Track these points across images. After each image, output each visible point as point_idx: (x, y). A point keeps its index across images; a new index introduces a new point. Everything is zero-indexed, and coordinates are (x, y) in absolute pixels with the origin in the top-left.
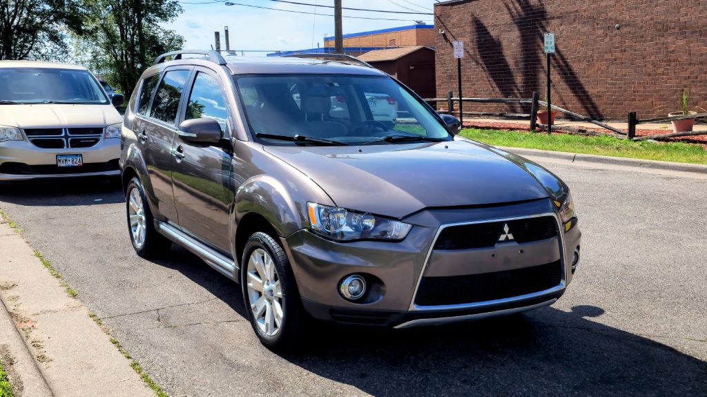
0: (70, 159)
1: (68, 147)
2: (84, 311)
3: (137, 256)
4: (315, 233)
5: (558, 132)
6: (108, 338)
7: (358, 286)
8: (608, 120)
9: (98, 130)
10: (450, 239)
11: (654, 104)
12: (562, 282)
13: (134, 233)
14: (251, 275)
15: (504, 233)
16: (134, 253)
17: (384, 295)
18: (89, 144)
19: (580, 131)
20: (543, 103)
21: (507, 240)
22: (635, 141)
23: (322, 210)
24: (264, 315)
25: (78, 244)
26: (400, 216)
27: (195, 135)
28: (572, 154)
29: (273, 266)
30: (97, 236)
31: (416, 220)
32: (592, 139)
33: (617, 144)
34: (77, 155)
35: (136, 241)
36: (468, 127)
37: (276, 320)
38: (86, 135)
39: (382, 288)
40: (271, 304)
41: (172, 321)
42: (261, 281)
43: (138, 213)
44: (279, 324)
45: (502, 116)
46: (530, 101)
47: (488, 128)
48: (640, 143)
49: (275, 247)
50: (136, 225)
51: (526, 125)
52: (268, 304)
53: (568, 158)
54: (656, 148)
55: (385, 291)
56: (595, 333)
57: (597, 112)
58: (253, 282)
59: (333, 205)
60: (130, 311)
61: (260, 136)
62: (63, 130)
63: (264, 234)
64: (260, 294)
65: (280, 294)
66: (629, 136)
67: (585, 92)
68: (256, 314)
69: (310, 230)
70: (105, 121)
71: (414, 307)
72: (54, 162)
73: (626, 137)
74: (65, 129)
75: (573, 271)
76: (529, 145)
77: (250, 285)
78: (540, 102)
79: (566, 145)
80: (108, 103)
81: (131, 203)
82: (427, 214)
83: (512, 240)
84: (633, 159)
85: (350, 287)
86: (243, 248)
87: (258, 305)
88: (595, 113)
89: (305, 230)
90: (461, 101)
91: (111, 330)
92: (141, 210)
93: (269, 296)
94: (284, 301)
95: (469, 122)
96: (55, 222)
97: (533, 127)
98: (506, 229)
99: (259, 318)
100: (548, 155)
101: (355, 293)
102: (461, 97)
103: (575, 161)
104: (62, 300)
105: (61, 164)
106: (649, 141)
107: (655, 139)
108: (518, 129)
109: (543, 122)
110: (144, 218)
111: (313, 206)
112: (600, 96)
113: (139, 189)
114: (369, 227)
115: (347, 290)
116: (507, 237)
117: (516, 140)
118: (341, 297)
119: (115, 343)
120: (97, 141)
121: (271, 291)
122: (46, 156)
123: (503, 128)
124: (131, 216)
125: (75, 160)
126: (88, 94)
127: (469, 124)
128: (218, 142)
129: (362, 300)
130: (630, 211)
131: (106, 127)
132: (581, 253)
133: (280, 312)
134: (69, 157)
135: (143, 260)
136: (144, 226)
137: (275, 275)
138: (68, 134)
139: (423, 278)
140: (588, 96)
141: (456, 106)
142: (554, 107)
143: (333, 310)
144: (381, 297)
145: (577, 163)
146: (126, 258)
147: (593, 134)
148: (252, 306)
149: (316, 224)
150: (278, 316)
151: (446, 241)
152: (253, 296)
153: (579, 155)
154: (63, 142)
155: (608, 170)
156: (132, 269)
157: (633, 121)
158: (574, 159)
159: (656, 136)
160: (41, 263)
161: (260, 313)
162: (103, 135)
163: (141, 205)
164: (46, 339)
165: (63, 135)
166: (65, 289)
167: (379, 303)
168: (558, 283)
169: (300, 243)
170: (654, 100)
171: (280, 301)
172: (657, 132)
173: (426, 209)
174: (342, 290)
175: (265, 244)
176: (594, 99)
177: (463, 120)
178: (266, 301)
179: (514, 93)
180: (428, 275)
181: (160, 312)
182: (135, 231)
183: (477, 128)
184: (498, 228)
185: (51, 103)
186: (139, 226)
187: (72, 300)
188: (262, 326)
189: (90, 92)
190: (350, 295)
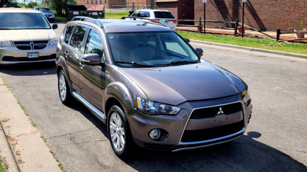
0: (34, 54)
1: (33, 49)
2: (39, 135)
3: (62, 104)
4: (139, 111)
5: (246, 36)
6: (48, 149)
7: (157, 133)
8: (268, 31)
9: (46, 42)
10: (197, 115)
11: (288, 24)
12: (243, 128)
13: (61, 93)
14: (111, 122)
15: (220, 111)
16: (61, 102)
17: (167, 138)
18: (42, 47)
19: (256, 36)
20: (240, 24)
21: (221, 114)
22: (279, 42)
23: (143, 101)
24: (116, 140)
25: (36, 97)
26: (176, 104)
27: (89, 61)
28: (252, 48)
29: (121, 121)
30: (44, 93)
31: (183, 106)
32: (261, 40)
33: (271, 43)
34: (36, 53)
35: (62, 97)
36: (207, 33)
37: (122, 144)
38: (41, 44)
39: (167, 135)
40: (120, 136)
41: (77, 140)
42: (115, 126)
43: (63, 85)
44: (123, 146)
45: (222, 28)
46: (235, 22)
47: (216, 34)
48: (281, 43)
49: (122, 113)
50: (62, 90)
51: (233, 33)
52: (118, 136)
53: (250, 50)
54: (288, 45)
55: (168, 137)
56: (257, 147)
57: (264, 27)
58: (112, 126)
59: (148, 99)
60: (58, 135)
61: (117, 62)
62: (31, 42)
63: (118, 107)
64: (115, 131)
65: (123, 133)
66: (277, 39)
67: (259, 18)
68: (113, 140)
69: (138, 109)
70: (49, 37)
71: (181, 143)
72: (27, 56)
73: (275, 40)
74: (32, 42)
75: (248, 122)
76: (234, 43)
77: (111, 127)
78: (239, 23)
79: (249, 43)
80: (50, 28)
81: (60, 81)
82: (187, 103)
83: (223, 114)
84: (278, 51)
85: (153, 134)
86: (108, 111)
87: (114, 136)
88: (263, 27)
89: (135, 109)
90: (205, 21)
91: (50, 145)
92: (64, 84)
93: (119, 133)
94: (125, 136)
95: (208, 30)
96: (26, 85)
97: (236, 34)
98: (221, 109)
99: (114, 142)
100: (241, 48)
101: (156, 137)
102: (205, 20)
103: (253, 51)
104: (29, 128)
105: (30, 57)
106: (285, 42)
107: (288, 41)
108: (229, 34)
109: (240, 32)
110: (65, 88)
111: (139, 98)
112: (265, 20)
113: (64, 75)
114: (163, 108)
115: (152, 135)
116: (221, 112)
117: (228, 40)
118: (149, 138)
119: (52, 153)
120: (45, 46)
121: (120, 131)
122: (23, 53)
123: (223, 34)
124: (60, 86)
125: (36, 55)
126: (42, 24)
127: (208, 32)
128: (99, 64)
129: (158, 140)
130: (275, 80)
131: (50, 40)
132: (252, 114)
133: (123, 141)
134: (33, 54)
135: (64, 106)
136: (66, 92)
137: (122, 125)
138: (33, 44)
139: (185, 130)
140: (260, 20)
141: (203, 23)
142: (245, 25)
143: (146, 144)
144: (166, 139)
145: (254, 53)
146: (57, 105)
147: (261, 38)
148: (112, 136)
149: (140, 107)
150: (122, 143)
151: (195, 115)
152: (112, 132)
153: (255, 48)
154: (31, 47)
155: (267, 56)
156: (59, 111)
157: (279, 33)
158: (253, 50)
159: (288, 40)
160: (20, 107)
161: (115, 140)
162: (48, 44)
163: (65, 82)
164: (22, 150)
165: (31, 44)
166: (30, 121)
167: (165, 141)
168: (241, 129)
169: (133, 114)
170: (288, 23)
171: (123, 136)
172: (289, 37)
173: (188, 101)
174: (150, 135)
175: (118, 111)
176: (263, 22)
177: (206, 29)
178: (117, 135)
179: (228, 18)
180: (187, 129)
181: (72, 135)
182: (62, 93)
183: (211, 33)
184: (217, 109)
185: (25, 29)
186: (63, 91)
187: (33, 128)
188: (115, 146)
189: (43, 23)
190: (153, 138)
